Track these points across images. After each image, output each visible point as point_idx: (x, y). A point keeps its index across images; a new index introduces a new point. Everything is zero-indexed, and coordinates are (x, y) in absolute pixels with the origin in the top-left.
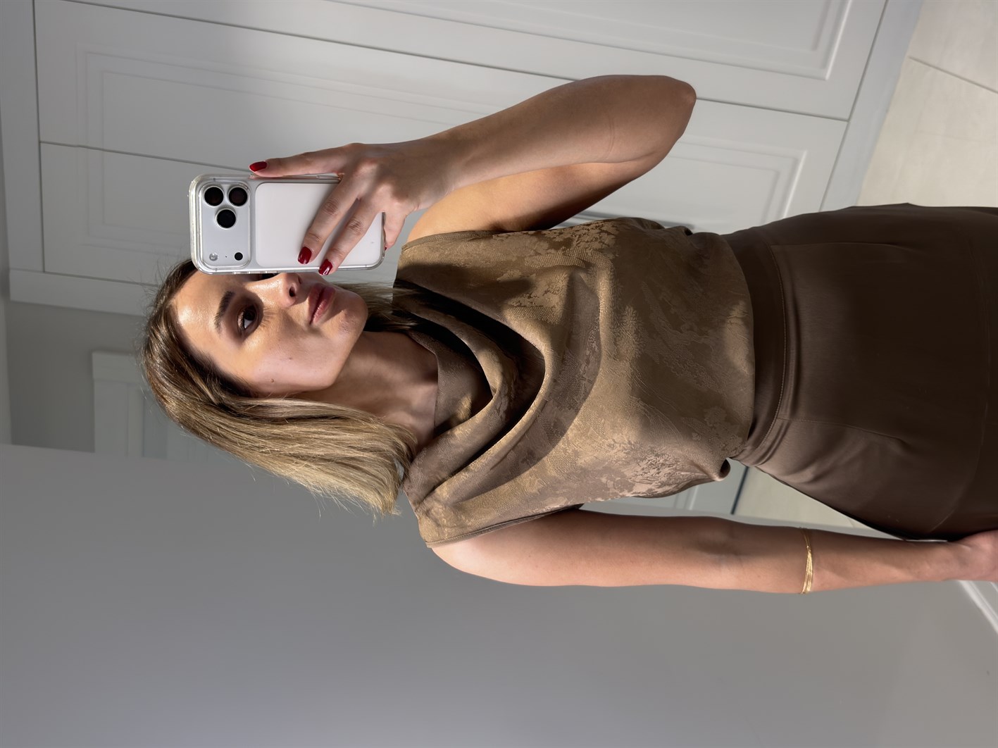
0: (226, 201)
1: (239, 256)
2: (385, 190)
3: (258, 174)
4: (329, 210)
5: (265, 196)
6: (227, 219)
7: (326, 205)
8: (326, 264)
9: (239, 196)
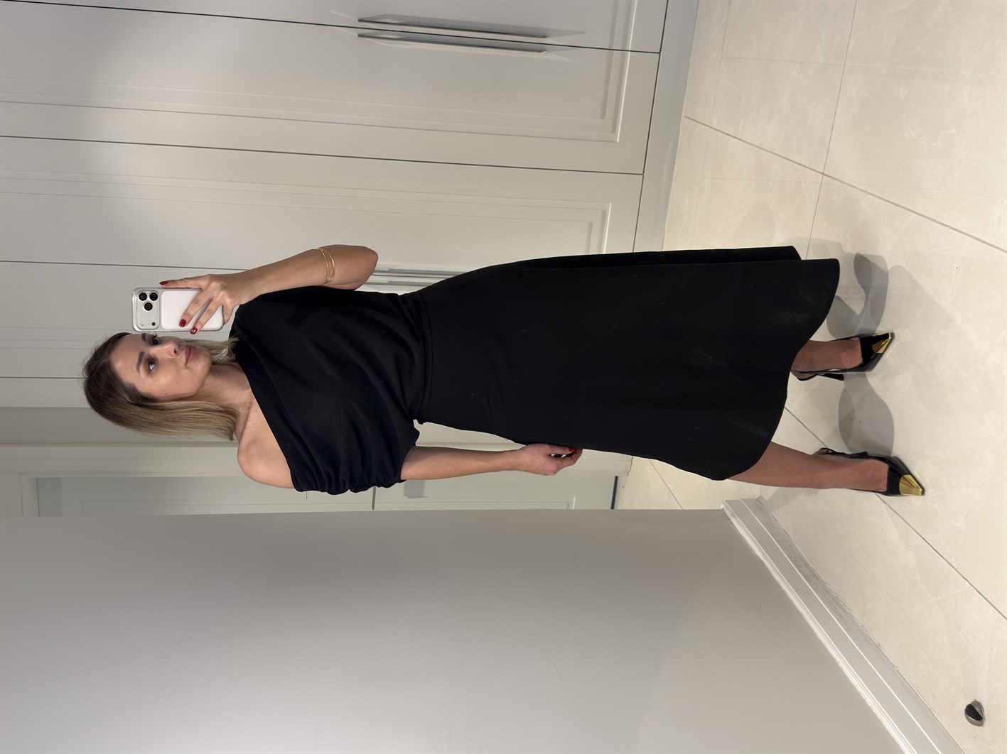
0: (149, 299)
1: (154, 324)
2: (222, 293)
3: (164, 286)
4: (196, 303)
5: (166, 296)
6: (148, 307)
7: (195, 301)
8: (194, 328)
9: (154, 297)
